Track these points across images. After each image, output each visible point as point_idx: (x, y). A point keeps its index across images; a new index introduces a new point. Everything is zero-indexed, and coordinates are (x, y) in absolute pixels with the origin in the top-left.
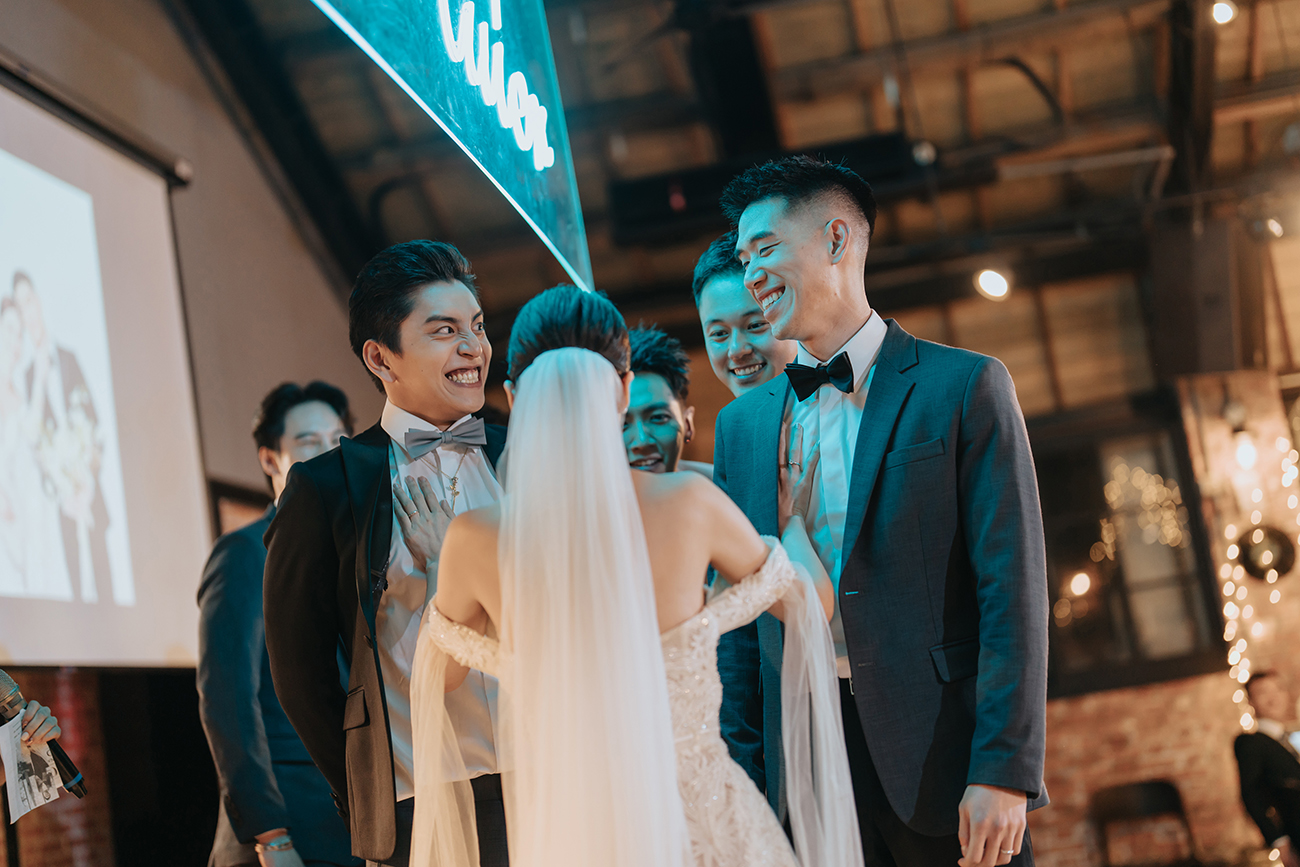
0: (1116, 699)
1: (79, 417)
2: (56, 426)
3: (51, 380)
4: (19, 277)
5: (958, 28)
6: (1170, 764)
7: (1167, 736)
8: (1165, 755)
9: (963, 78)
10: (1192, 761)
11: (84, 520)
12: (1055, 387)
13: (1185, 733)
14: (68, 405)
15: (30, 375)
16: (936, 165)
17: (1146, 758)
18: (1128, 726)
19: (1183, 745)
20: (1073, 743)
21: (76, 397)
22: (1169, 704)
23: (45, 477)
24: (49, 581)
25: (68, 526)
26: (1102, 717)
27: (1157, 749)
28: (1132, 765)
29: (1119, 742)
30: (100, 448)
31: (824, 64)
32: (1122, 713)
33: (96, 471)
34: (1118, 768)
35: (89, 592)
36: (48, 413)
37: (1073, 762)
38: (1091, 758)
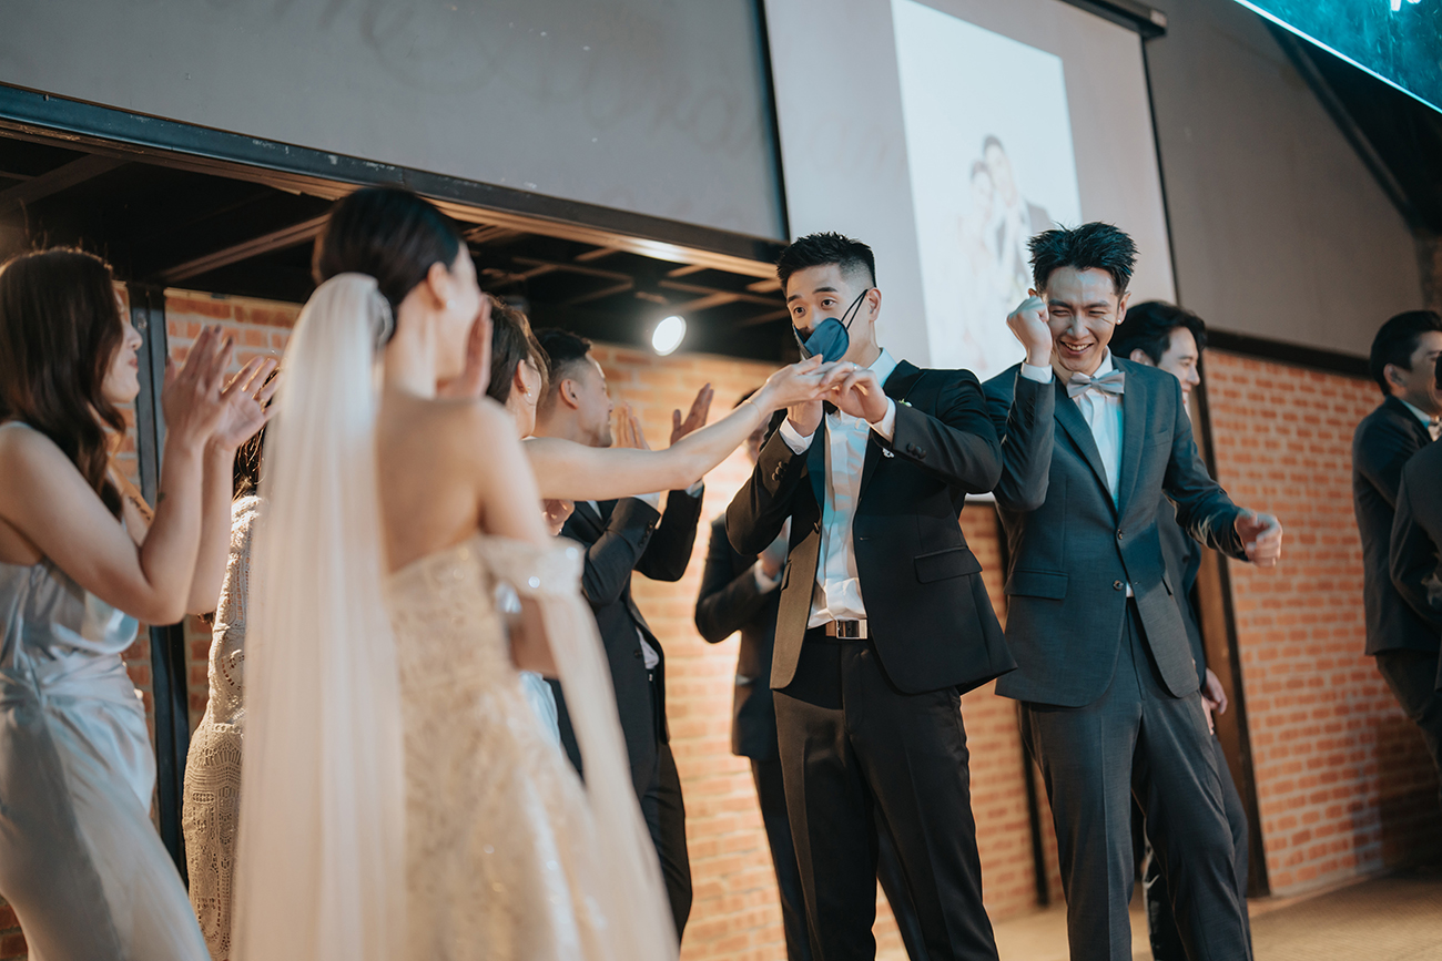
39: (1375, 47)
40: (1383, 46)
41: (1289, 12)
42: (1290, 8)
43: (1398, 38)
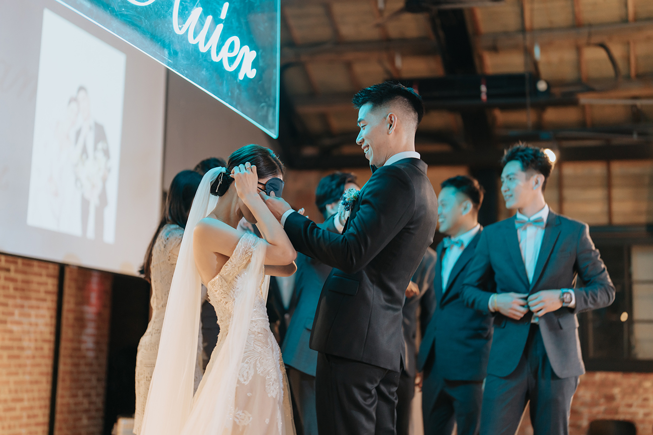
0: (612, 376)
1: (100, 155)
2: (87, 157)
3: (89, 137)
4: (81, 88)
5: (577, 25)
6: (635, 414)
7: (636, 400)
8: (633, 409)
9: (578, 49)
10: (646, 415)
11: (94, 202)
12: (610, 213)
13: (646, 399)
14: (95, 149)
15: (78, 133)
16: (548, 92)
17: (622, 409)
18: (616, 391)
19: (642, 406)
20: (586, 394)
21: (100, 146)
22: (640, 384)
23: (77, 179)
24: (71, 225)
25: (85, 203)
26: (603, 384)
27: (630, 406)
28: (616, 411)
29: (610, 398)
30: (109, 170)
31: (506, 34)
32: (614, 384)
33: (104, 180)
34: (606, 411)
35: (91, 234)
36: (84, 151)
37: (584, 404)
38: (594, 403)
39: (228, 93)
40: (232, 93)
41: (186, 72)
42: (187, 70)
43: (240, 90)
